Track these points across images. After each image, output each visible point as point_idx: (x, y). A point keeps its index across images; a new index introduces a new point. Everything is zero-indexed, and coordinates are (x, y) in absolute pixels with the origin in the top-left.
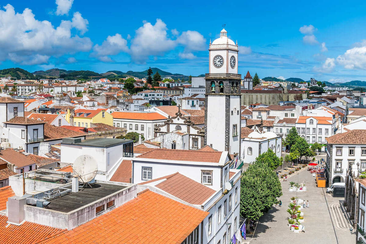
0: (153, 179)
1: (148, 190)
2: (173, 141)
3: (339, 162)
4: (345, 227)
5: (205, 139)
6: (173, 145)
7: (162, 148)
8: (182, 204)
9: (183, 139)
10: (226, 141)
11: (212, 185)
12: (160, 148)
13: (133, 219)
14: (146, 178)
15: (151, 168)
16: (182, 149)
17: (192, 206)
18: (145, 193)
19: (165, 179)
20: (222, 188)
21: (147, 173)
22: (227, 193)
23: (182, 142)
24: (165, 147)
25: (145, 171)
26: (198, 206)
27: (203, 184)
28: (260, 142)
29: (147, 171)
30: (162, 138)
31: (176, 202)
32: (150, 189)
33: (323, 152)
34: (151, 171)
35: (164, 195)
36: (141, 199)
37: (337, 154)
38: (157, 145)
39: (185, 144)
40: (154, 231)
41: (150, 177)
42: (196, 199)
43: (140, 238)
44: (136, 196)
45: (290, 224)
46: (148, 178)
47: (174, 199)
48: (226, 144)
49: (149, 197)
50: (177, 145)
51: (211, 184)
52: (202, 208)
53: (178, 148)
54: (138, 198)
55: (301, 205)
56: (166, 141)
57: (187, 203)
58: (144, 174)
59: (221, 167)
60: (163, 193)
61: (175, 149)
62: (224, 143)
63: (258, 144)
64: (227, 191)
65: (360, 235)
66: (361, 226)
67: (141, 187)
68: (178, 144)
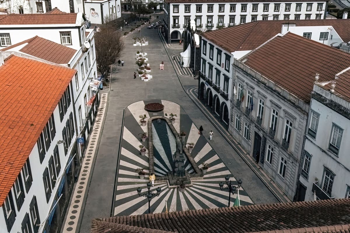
0: (12, 44)
1: (12, 56)
2: (20, 7)
3: (176, 18)
4: (186, 74)
5: (49, 3)
6: (20, 10)
7: (9, 13)
8: (49, 65)
9: (29, 4)
10: (70, 4)
11: (72, 45)
12: (8, 14)
13: (8, 85)
14: (5, 44)
15: (8, 34)
16: (30, 13)
17: (59, 65)
18: (11, 59)
19: (27, 44)
20: (81, 47)
21: (5, 39)
22: (86, 51)
23: (29, 8)
24: (13, 13)
25: (2, 37)
26: (65, 65)
27: (63, 44)
28: (101, 3)
29: (5, 38)
30: (8, 4)
31: (43, 63)
32: (14, 54)
33: (158, 10)
34: (9, 37)
35: (30, 58)
36: (8, 65)
37: (174, 12)
38: (3, 12)
39: (32, 8)
40: (32, 92)
41: (9, 43)
42: (61, 59)
43: (22, 102)
44: (3, 63)
45: (139, 74)
46: (7, 44)
47: (40, 61)
48: (70, 7)
49: (17, 62)
50: (24, 10)
51: (70, 44)
52: (69, 67)
53: (25, 12)
54: (6, 64)
55: (146, 58)
56: (12, 6)
57: (54, 64)
58: (2, 41)
59: (78, 28)
60: (29, 56)
61: (23, 13)
62: (69, 5)
63: (100, 4)
64: (86, 50)
65: (202, 80)
66: (203, 72)
67: (5, 54)
68: (26, 9)
